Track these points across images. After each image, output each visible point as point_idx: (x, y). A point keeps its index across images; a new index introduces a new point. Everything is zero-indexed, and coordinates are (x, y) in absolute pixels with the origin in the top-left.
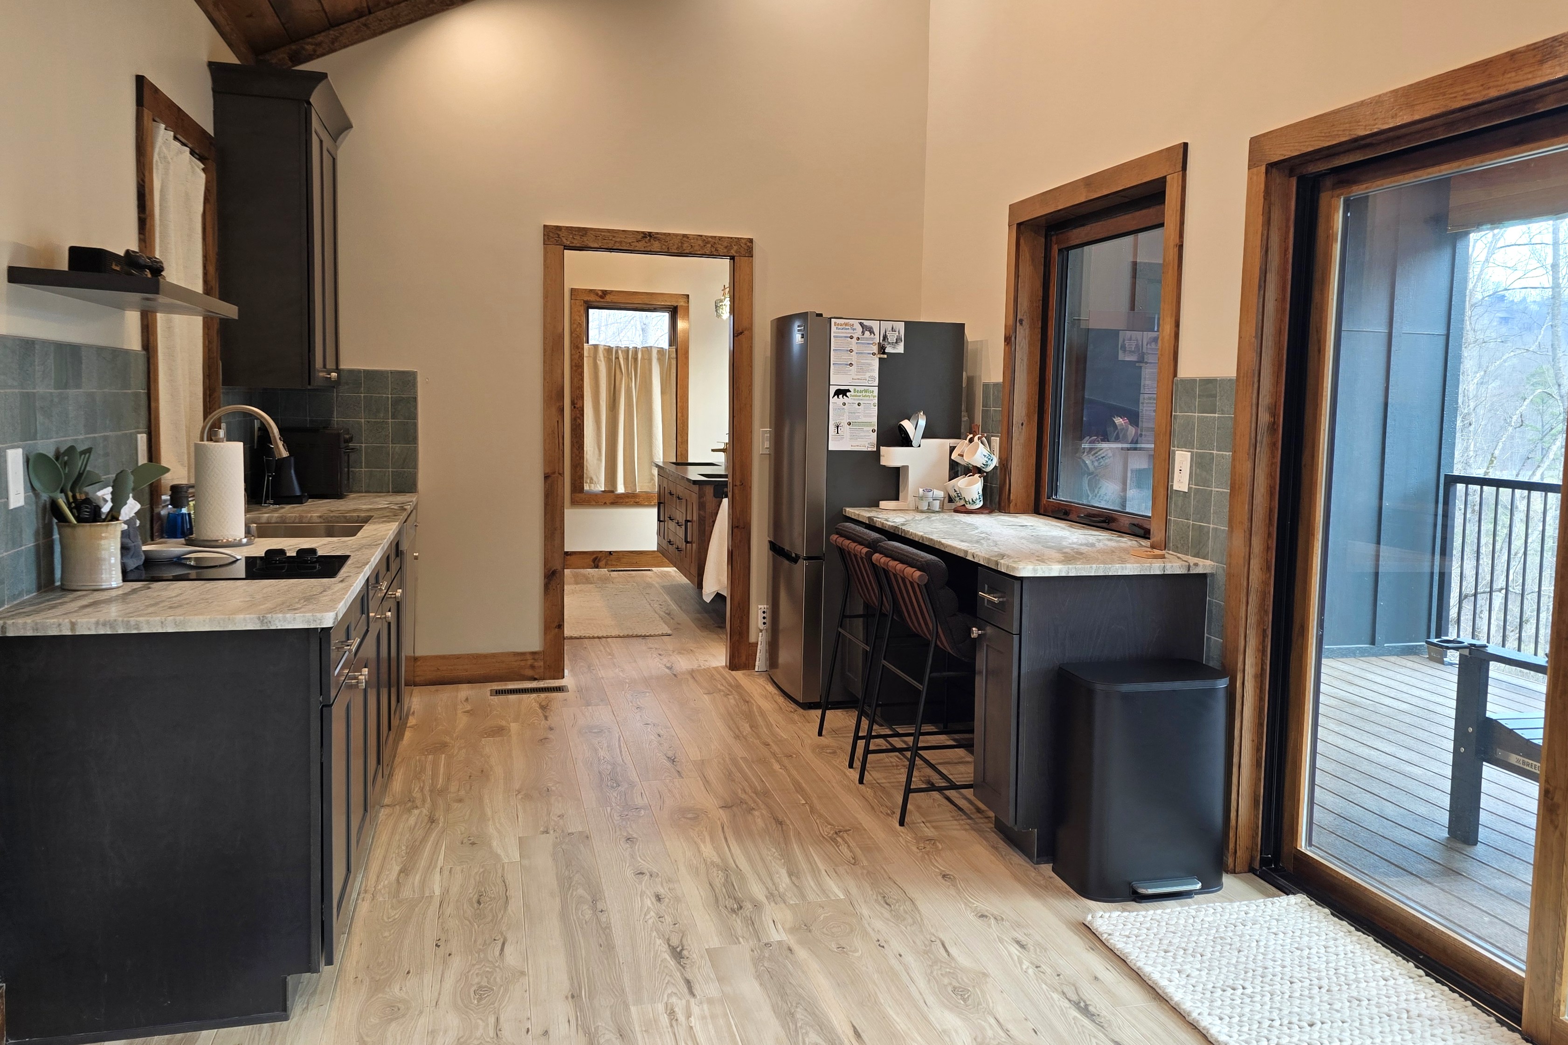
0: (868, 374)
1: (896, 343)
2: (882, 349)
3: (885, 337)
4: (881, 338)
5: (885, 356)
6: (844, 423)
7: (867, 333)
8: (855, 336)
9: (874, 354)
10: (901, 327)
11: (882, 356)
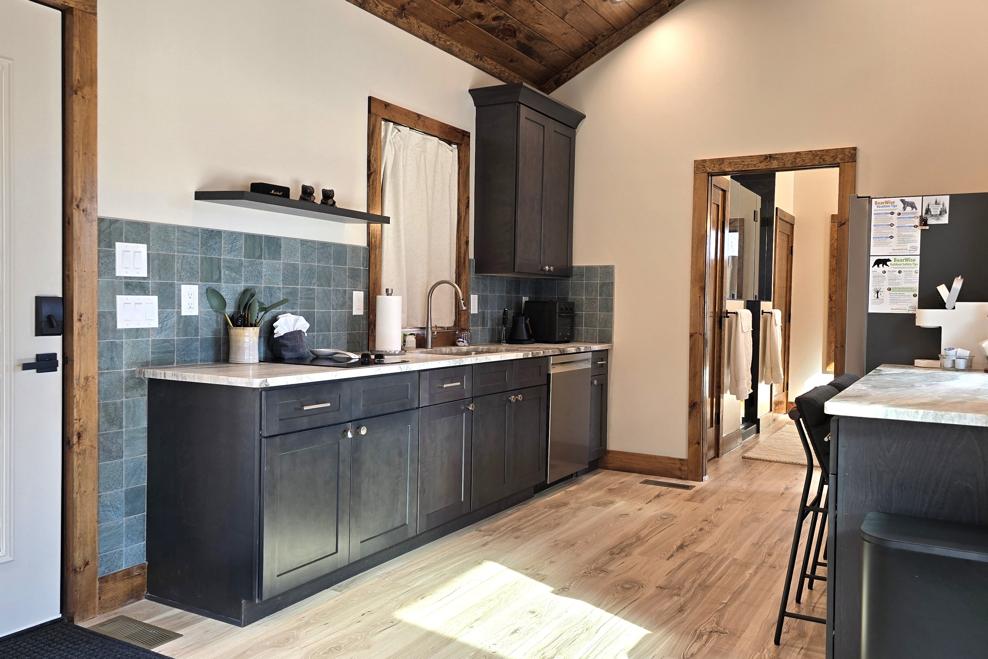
0: (909, 246)
1: (940, 214)
2: (924, 222)
3: (928, 211)
4: (924, 212)
5: (927, 228)
6: (884, 288)
7: (909, 209)
8: (896, 212)
9: (916, 226)
10: (946, 200)
11: (924, 228)
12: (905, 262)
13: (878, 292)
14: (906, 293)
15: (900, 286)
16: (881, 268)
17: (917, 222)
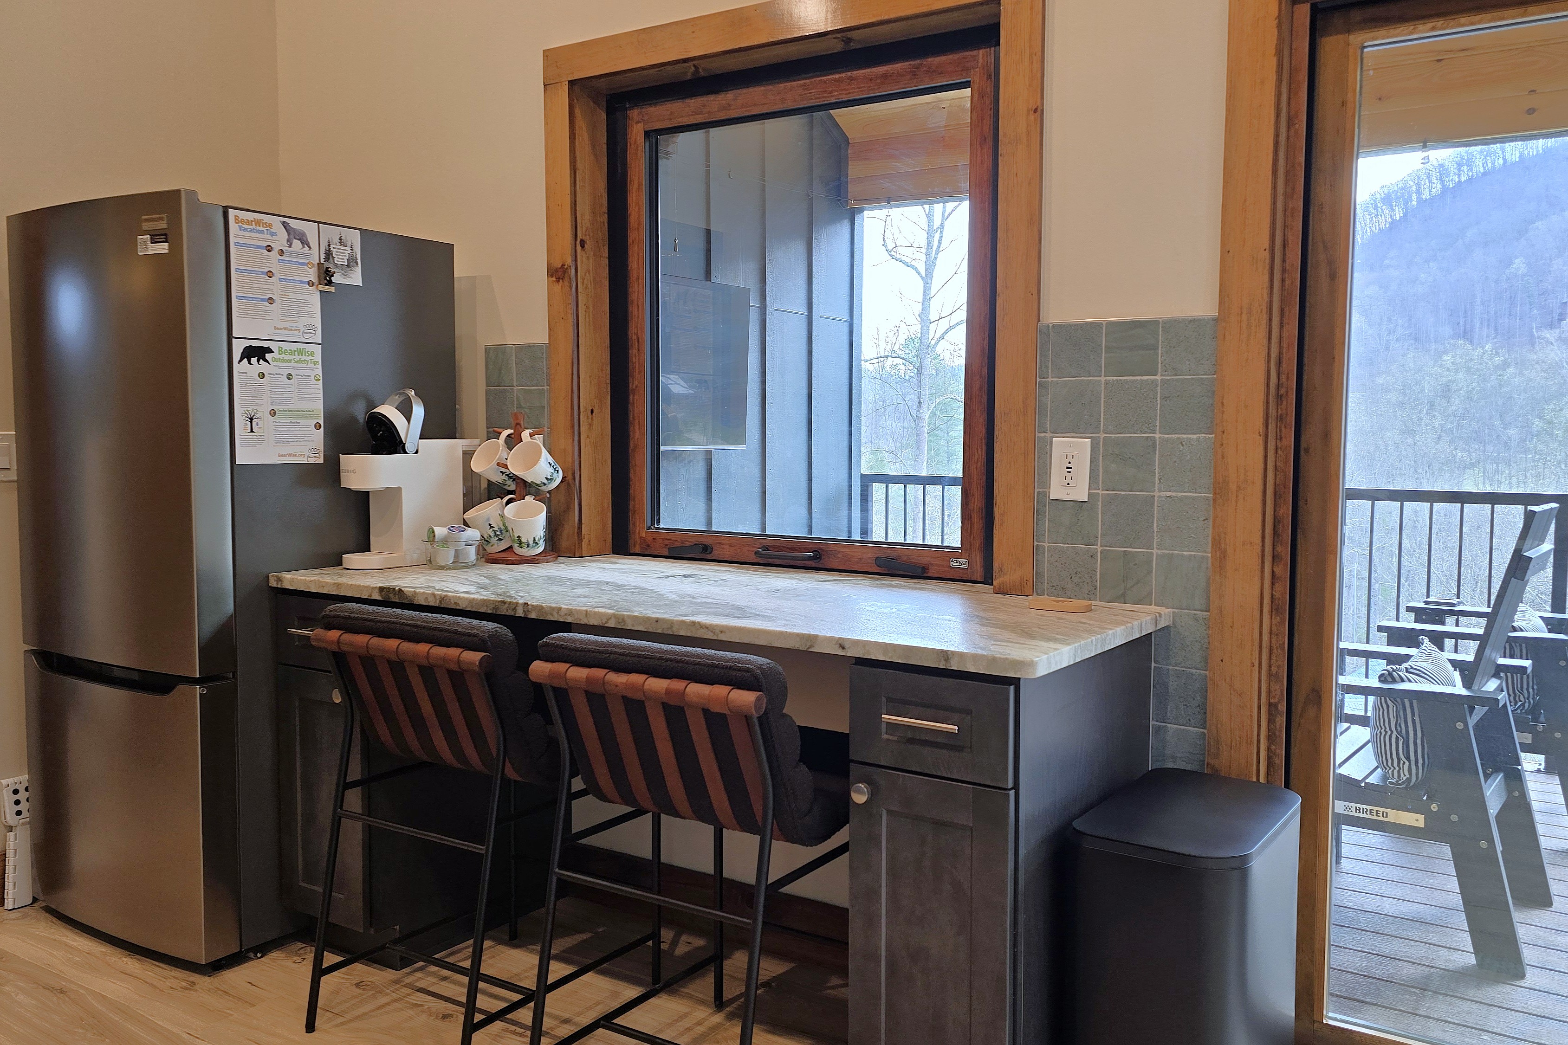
0: (303, 321)
1: (348, 266)
2: (326, 276)
3: (329, 255)
4: (323, 256)
5: (332, 289)
6: (263, 412)
7: (297, 243)
8: (276, 247)
9: (311, 284)
10: (355, 238)
11: (327, 288)
12: (297, 358)
13: (251, 419)
14: (303, 422)
15: (291, 407)
16: (256, 366)
17: (312, 274)
